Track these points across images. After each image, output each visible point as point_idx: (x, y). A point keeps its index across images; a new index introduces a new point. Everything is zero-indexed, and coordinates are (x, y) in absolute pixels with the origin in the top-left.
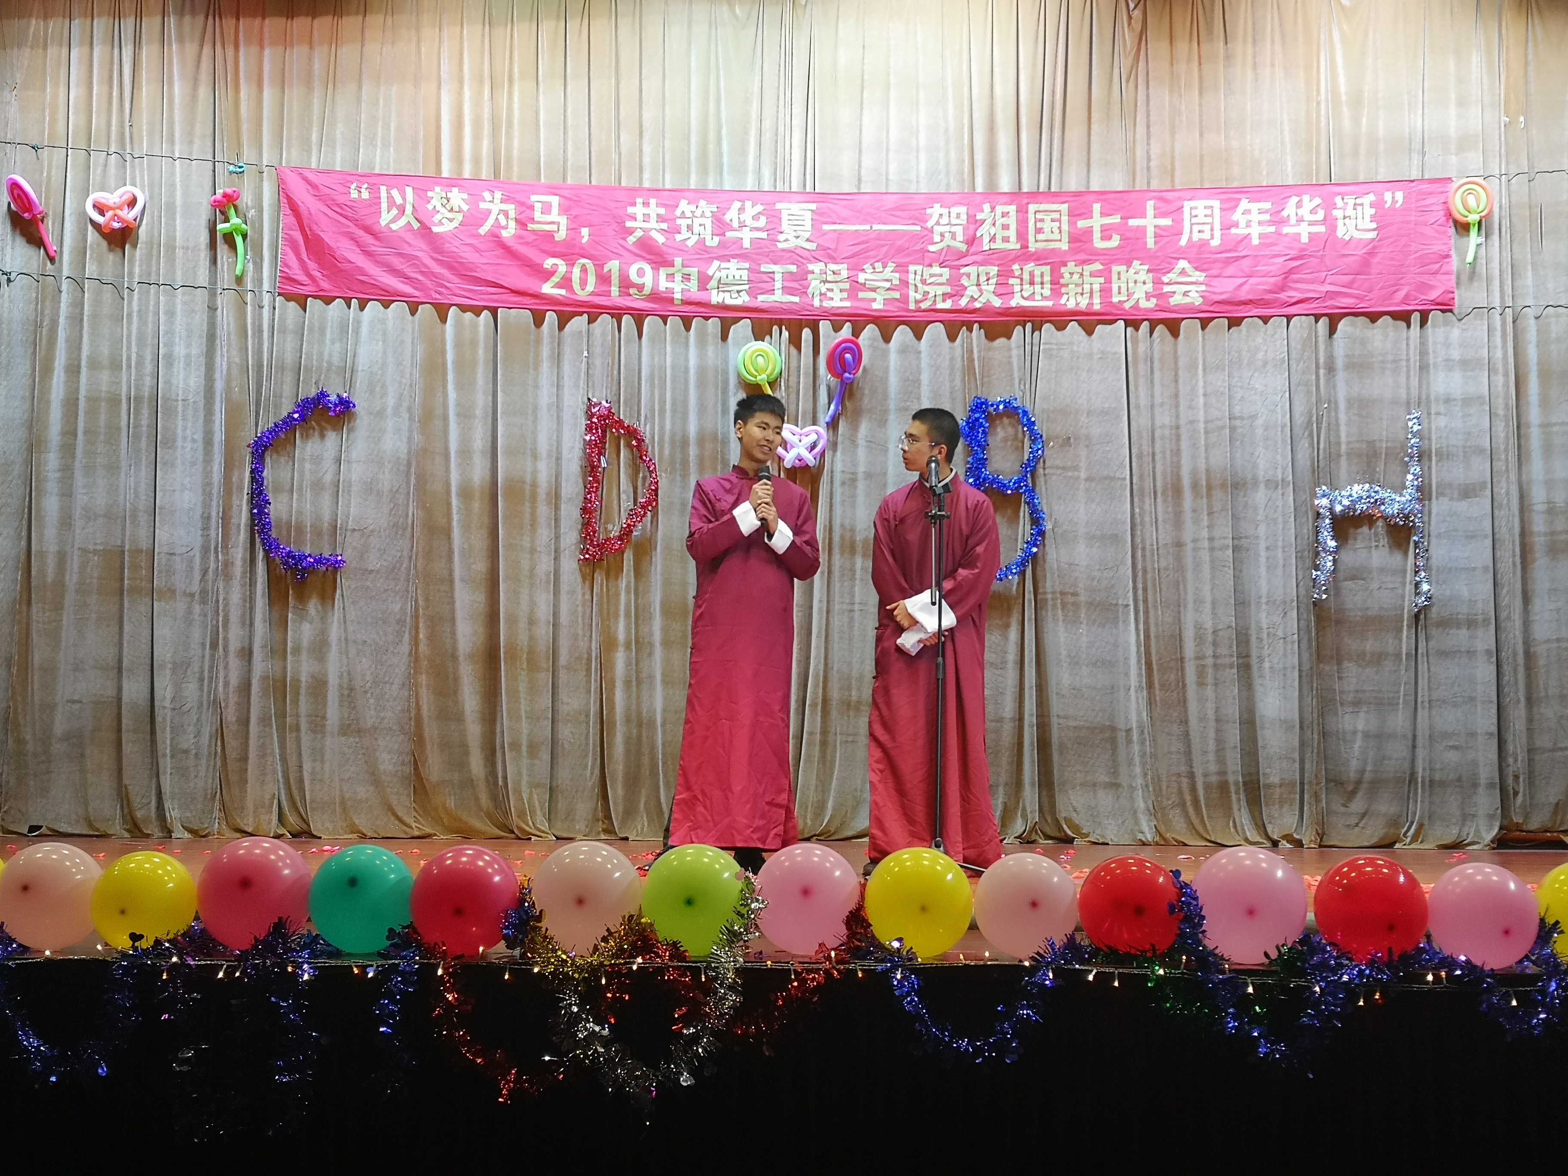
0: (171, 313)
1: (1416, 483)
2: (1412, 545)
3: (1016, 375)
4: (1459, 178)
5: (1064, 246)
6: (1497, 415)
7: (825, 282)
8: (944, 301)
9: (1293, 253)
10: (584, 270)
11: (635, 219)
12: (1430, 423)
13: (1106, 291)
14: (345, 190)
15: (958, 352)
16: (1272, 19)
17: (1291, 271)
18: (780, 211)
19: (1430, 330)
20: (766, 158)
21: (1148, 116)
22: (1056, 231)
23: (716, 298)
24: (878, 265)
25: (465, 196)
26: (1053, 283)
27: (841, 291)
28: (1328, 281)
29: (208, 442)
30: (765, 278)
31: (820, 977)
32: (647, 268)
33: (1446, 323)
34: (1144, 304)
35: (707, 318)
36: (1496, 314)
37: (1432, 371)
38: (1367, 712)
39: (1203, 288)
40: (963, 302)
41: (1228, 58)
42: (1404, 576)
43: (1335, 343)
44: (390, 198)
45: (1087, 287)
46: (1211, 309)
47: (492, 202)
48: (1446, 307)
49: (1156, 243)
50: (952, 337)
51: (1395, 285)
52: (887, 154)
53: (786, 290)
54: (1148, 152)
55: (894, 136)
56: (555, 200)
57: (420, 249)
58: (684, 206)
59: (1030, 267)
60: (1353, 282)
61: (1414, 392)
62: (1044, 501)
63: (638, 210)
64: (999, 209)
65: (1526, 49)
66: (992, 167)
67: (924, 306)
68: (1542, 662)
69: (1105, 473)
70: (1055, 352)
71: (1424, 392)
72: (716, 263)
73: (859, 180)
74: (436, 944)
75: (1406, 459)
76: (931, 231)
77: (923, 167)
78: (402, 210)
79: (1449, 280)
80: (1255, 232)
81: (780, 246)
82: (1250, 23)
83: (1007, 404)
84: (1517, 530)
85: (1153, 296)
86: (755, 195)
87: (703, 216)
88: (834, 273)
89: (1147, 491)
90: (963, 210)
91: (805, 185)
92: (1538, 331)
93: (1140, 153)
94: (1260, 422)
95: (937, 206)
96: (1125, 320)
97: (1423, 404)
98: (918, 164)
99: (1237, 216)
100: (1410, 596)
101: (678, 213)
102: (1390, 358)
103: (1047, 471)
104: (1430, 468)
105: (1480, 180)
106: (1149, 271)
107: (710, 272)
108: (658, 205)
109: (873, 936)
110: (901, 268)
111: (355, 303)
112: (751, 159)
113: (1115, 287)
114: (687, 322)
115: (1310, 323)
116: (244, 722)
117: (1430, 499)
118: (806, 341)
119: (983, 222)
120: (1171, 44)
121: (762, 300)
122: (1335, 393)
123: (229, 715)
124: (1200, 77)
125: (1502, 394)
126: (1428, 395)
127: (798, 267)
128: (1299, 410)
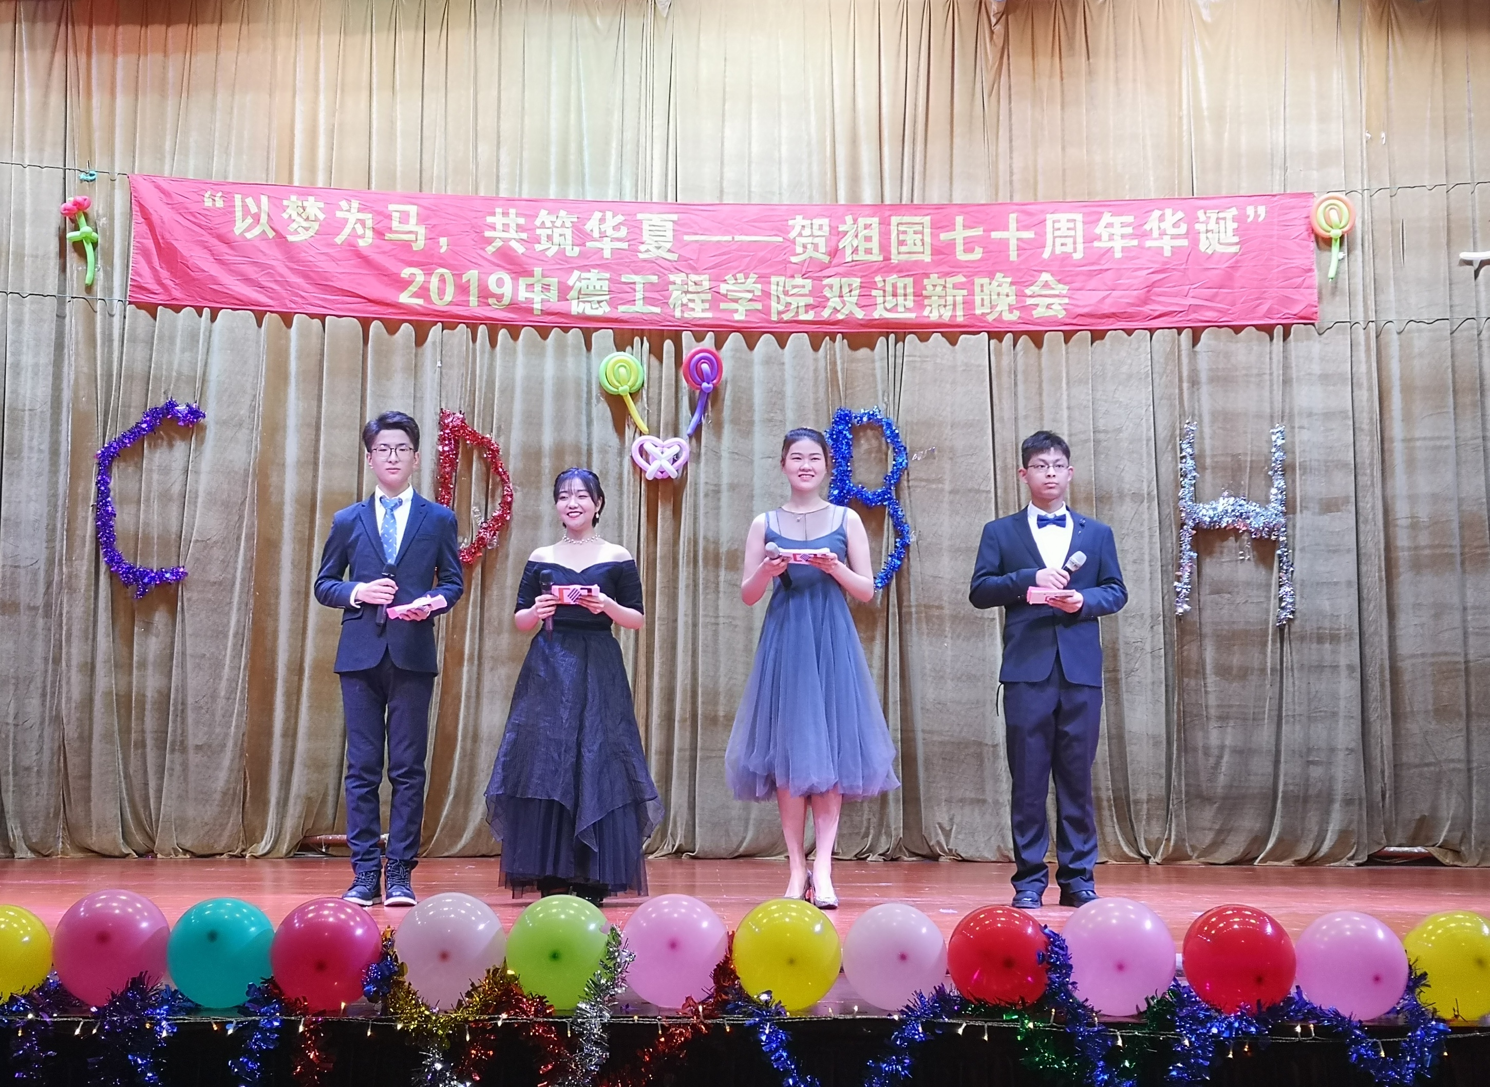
0: (19, 322)
1: (1280, 497)
2: (1276, 559)
3: (880, 387)
4: (1321, 193)
5: (927, 258)
6: (1362, 430)
7: (687, 292)
8: (806, 312)
9: (1156, 266)
10: (442, 280)
11: (494, 229)
12: (1293, 436)
13: (969, 304)
14: (199, 198)
15: (822, 363)
16: (1134, 34)
17: (1154, 285)
18: (641, 221)
19: (1293, 344)
20: (628, 169)
21: (1011, 130)
22: (919, 243)
23: (576, 308)
24: (740, 276)
25: (322, 205)
26: (916, 295)
27: (703, 301)
28: (1191, 294)
29: (55, 452)
30: (626, 288)
31: (687, 1032)
32: (507, 278)
33: (1309, 338)
34: (1007, 317)
35: (566, 330)
36: (1359, 328)
37: (1295, 385)
38: (1233, 727)
39: (1066, 301)
40: (826, 314)
41: (1090, 73)
42: (1269, 591)
43: (1199, 357)
44: (245, 207)
45: (950, 299)
46: (1074, 321)
47: (349, 211)
48: (1308, 320)
49: (1018, 255)
50: (816, 347)
51: (1258, 299)
52: (749, 166)
53: (647, 300)
54: (1011, 166)
55: (755, 148)
56: (413, 210)
57: (275, 259)
58: (543, 216)
59: (892, 278)
60: (1216, 295)
61: (1278, 406)
62: (908, 514)
63: (497, 220)
64: (862, 221)
65: (1387, 65)
66: (855, 180)
67: (786, 317)
68: (1407, 677)
69: (969, 486)
70: (918, 365)
71: (1287, 407)
72: (576, 273)
73: (722, 192)
75: (1270, 473)
76: (793, 242)
77: (785, 179)
78: (257, 219)
79: (1312, 294)
80: (1118, 245)
81: (641, 256)
82: (1112, 39)
83: (871, 416)
84: (1382, 546)
85: (1016, 309)
86: (617, 205)
87: (563, 226)
88: (696, 284)
89: (1011, 504)
90: (825, 222)
91: (666, 197)
92: (1400, 346)
93: (1003, 167)
94: (1124, 435)
95: (799, 218)
96: (988, 332)
97: (1286, 418)
98: (780, 176)
99: (1099, 229)
100: (1275, 610)
101: (538, 222)
102: (1255, 371)
103: (911, 483)
104: (1294, 481)
105: (1342, 195)
106: (1012, 283)
107: (570, 283)
108: (518, 215)
109: (741, 988)
110: (764, 278)
111: (206, 312)
112: (612, 169)
113: (978, 300)
114: (544, 332)
115: (1173, 337)
116: (86, 739)
117: (1294, 513)
118: (668, 352)
119: (845, 233)
120: (1033, 58)
121: (623, 310)
122: (1200, 406)
123: (71, 731)
124: (1063, 92)
125: (1366, 409)
126: (1291, 409)
127: (659, 277)
128: (1162, 423)
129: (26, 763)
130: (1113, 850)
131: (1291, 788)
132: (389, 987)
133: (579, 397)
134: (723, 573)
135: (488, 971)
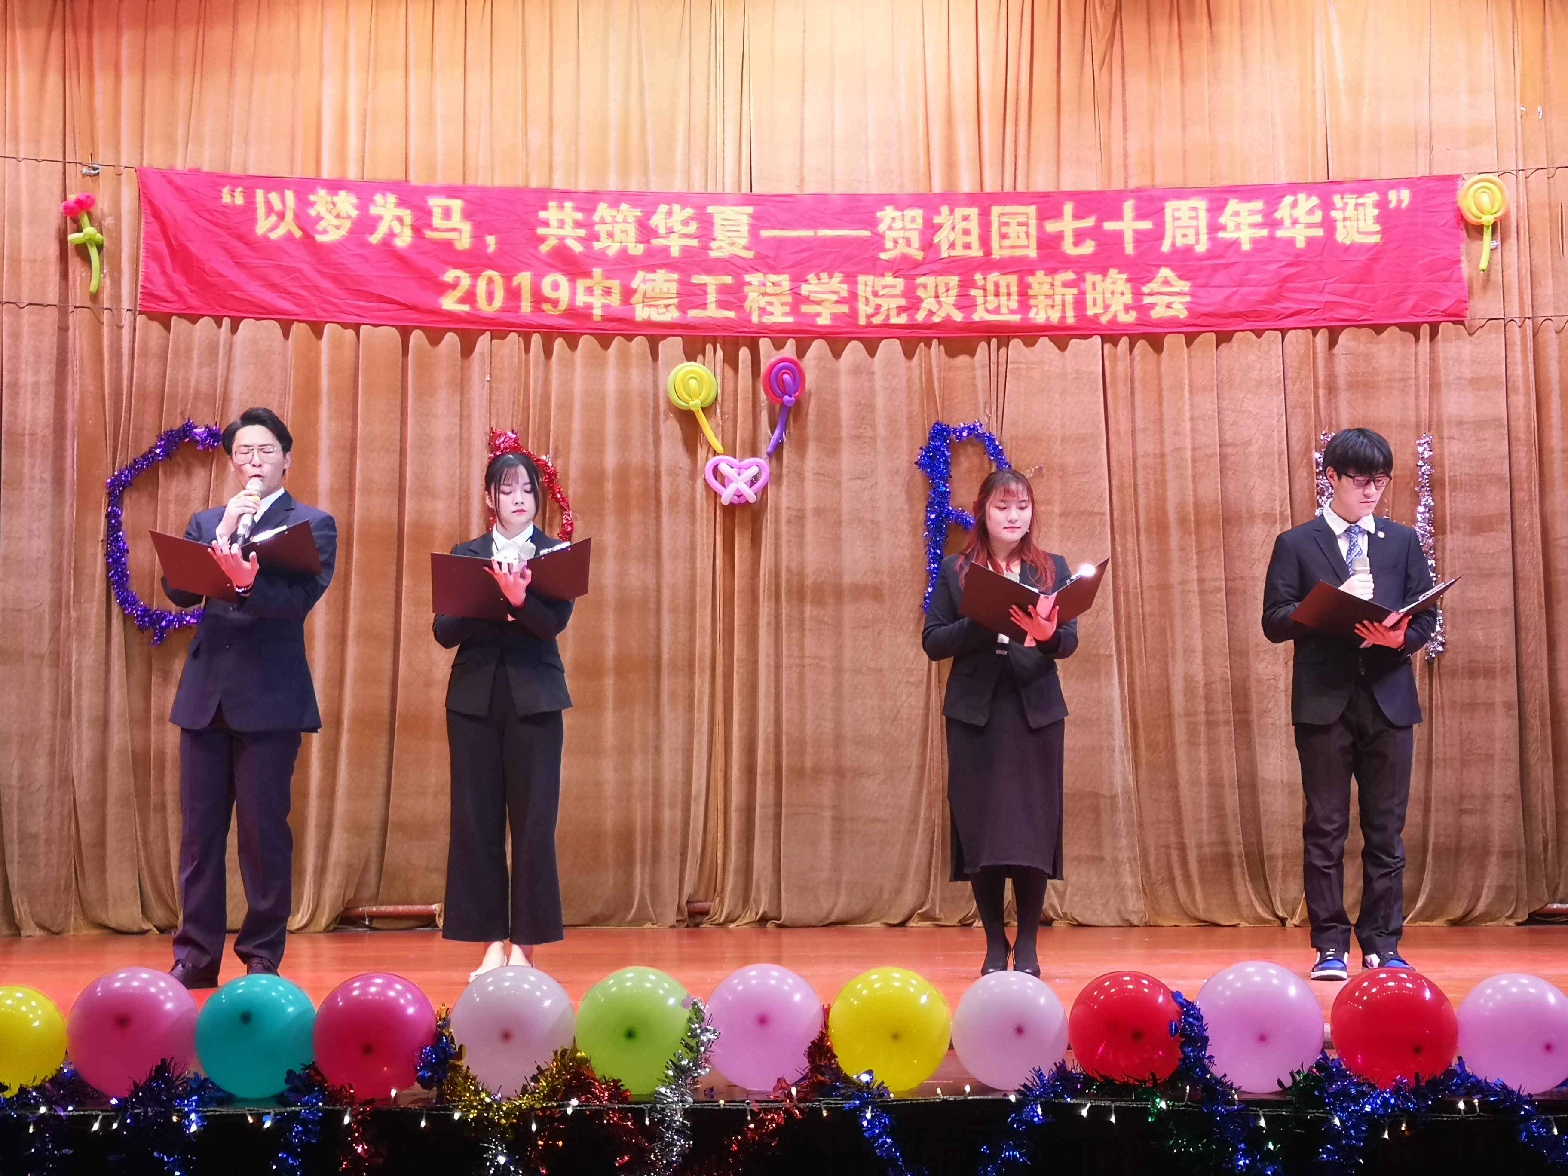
0: (16, 336)
1: (1428, 516)
3: (981, 399)
4: (1471, 175)
5: (1032, 253)
6: (1518, 439)
7: (764, 294)
8: (899, 314)
9: (1289, 259)
10: (490, 283)
11: (548, 225)
12: (1442, 448)
13: (1080, 303)
14: (216, 194)
15: (916, 373)
17: (1287, 279)
18: (712, 215)
19: (1441, 344)
20: (696, 155)
21: (1124, 107)
22: (1023, 236)
23: (641, 313)
24: (824, 276)
25: (354, 200)
26: (1020, 294)
27: (783, 304)
28: (1327, 290)
29: (59, 481)
30: (697, 290)
31: (780, 1118)
32: (563, 280)
33: (1458, 337)
34: (1123, 318)
35: (629, 338)
36: (1514, 326)
37: (1443, 390)
40: (920, 317)
41: (1213, 41)
43: (1337, 360)
44: (268, 204)
45: (1058, 299)
46: (1197, 322)
47: (384, 206)
48: (1457, 318)
49: (1136, 248)
50: (909, 354)
51: (1401, 294)
52: (833, 150)
53: (722, 305)
54: (1125, 149)
55: (839, 131)
56: (456, 205)
57: (302, 262)
58: (603, 210)
59: (994, 276)
60: (1355, 290)
61: (1425, 414)
63: (551, 214)
64: (958, 212)
65: (1542, 31)
66: (951, 165)
67: (877, 320)
69: (1082, 508)
70: (1023, 372)
71: (1435, 415)
72: (641, 274)
73: (802, 180)
74: (342, 1087)
75: (1418, 488)
76: (882, 237)
77: (872, 166)
78: (281, 216)
79: (1461, 288)
80: (1246, 236)
81: (713, 254)
83: (972, 430)
84: (1541, 568)
85: (1133, 308)
86: (684, 197)
87: (625, 221)
88: (774, 284)
89: (1129, 527)
90: (918, 213)
91: (740, 186)
92: (1560, 345)
93: (1116, 149)
94: (1254, 448)
95: (889, 209)
96: (1102, 336)
97: (1434, 427)
98: (867, 162)
99: (1225, 218)
101: (596, 217)
102: (1398, 376)
104: (1443, 498)
105: (1494, 177)
106: (1127, 280)
107: (634, 285)
108: (574, 209)
109: (838, 1067)
110: (850, 279)
111: (226, 322)
112: (679, 157)
113: (1089, 298)
114: (605, 341)
115: (1307, 338)
116: (101, 802)
117: (1444, 533)
118: (743, 362)
119: (940, 227)
120: (1149, 27)
121: (694, 314)
122: (1338, 415)
123: (83, 793)
124: (1182, 63)
125: (1523, 416)
126: (1440, 417)
127: (734, 277)
128: (1295, 434)
129: (33, 829)
130: (1245, 912)
131: (1443, 839)
132: (445, 1072)
133: (645, 414)
134: (808, 610)
135: (556, 1053)
